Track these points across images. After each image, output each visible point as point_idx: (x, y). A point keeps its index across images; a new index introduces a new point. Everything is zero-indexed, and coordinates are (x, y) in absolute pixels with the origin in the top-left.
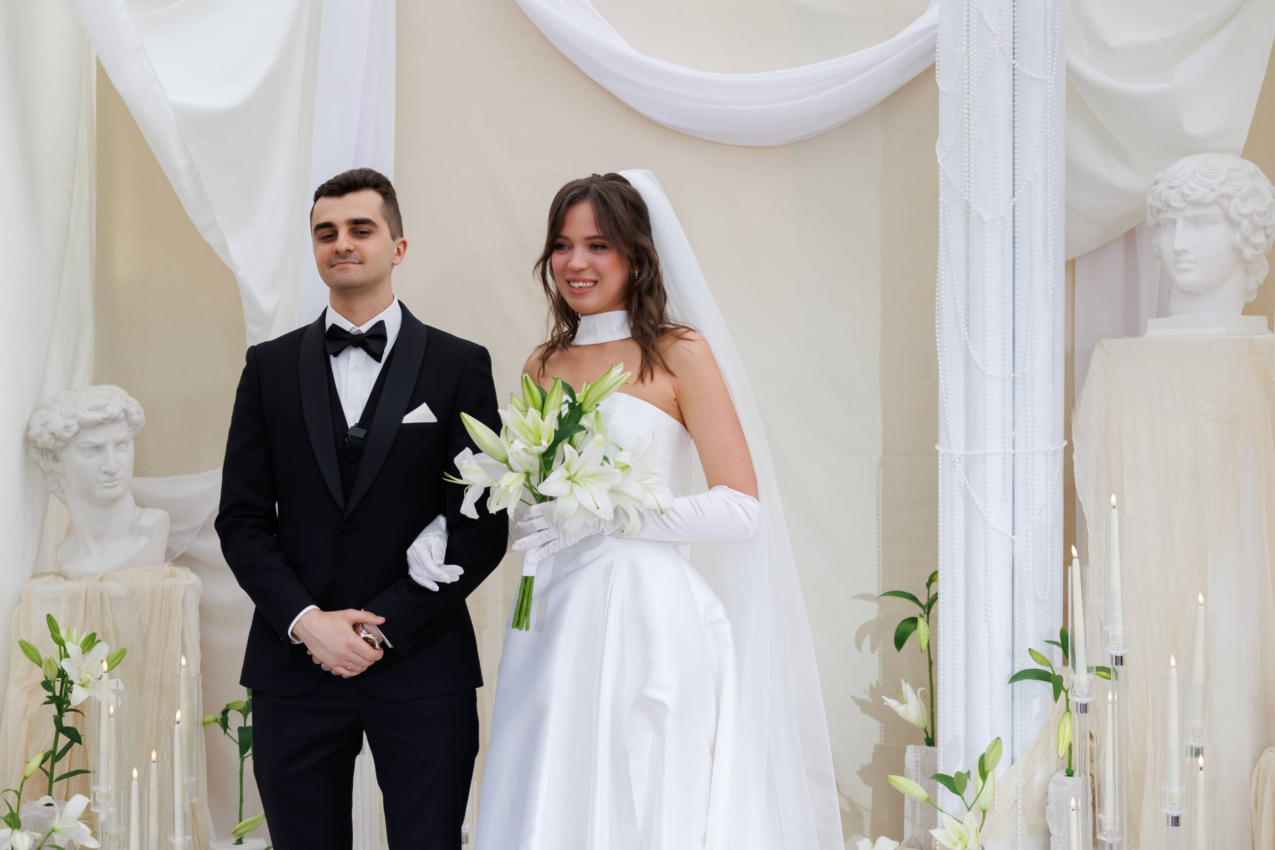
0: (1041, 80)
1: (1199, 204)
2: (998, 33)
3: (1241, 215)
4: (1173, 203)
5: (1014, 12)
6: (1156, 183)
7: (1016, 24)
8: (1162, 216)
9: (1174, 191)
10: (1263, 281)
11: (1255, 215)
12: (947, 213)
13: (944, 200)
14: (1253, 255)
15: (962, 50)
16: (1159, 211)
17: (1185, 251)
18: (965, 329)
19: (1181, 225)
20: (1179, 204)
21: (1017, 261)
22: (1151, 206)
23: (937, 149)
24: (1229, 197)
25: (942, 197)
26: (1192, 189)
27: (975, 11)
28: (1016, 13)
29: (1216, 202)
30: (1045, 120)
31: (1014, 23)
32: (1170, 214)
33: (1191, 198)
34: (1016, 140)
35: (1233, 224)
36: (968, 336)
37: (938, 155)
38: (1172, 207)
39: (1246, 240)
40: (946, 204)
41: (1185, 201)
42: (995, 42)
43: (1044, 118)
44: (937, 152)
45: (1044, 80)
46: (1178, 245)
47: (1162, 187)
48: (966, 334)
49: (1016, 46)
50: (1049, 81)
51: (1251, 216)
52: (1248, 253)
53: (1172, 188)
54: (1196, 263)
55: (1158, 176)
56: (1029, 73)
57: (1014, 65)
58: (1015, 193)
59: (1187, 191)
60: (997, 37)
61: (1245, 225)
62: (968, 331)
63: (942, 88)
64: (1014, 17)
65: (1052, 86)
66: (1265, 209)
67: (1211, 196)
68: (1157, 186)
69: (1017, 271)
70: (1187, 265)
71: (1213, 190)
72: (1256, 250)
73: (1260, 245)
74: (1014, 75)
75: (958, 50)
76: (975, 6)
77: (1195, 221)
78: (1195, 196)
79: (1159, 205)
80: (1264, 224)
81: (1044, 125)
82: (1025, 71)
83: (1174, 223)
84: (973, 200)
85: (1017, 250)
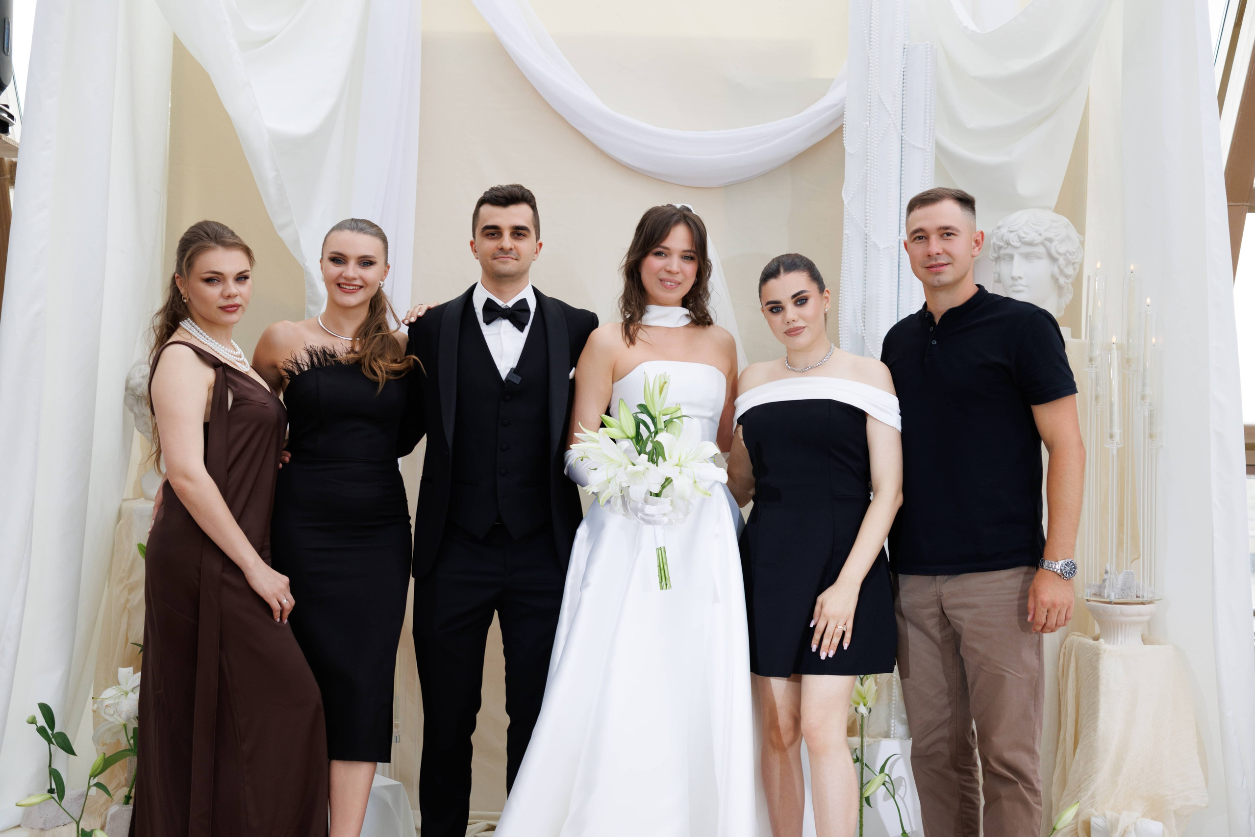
0: (921, 149)
1: (1031, 244)
2: (893, 113)
3: (1058, 253)
4: (1012, 243)
5: (903, 98)
6: (999, 228)
7: (904, 107)
8: (1002, 252)
9: (1013, 234)
10: (1069, 303)
11: (1068, 254)
12: (850, 242)
13: (848, 233)
14: (1066, 283)
15: (867, 123)
16: (1000, 248)
17: (1020, 278)
18: (862, 325)
19: (1017, 258)
20: (1016, 243)
21: (901, 279)
22: (994, 244)
23: (843, 195)
24: (1050, 240)
25: (847, 231)
26: (1026, 233)
27: (876, 96)
28: (904, 99)
29: (1042, 244)
30: (924, 178)
31: (903, 107)
32: (1009, 251)
33: (1026, 240)
34: (902, 191)
35: (1054, 260)
36: (864, 330)
37: (844, 199)
38: (1011, 245)
39: (1062, 272)
40: (849, 235)
41: (1021, 241)
42: (891, 120)
43: (923, 176)
44: (843, 197)
45: (924, 149)
46: (1015, 274)
47: (1004, 231)
48: (863, 328)
49: (904, 123)
50: (927, 150)
51: (1065, 254)
52: (1062, 280)
53: (1012, 232)
54: (1027, 287)
55: (1000, 223)
56: (913, 143)
57: (902, 136)
58: (901, 230)
59: (1023, 235)
60: (892, 116)
61: (1061, 261)
62: (864, 326)
63: (848, 151)
64: (903, 102)
65: (929, 154)
66: (1074, 250)
67: (1039, 239)
68: (999, 230)
69: (901, 287)
70: (1020, 288)
71: (1040, 234)
72: (1067, 279)
73: (1070, 276)
74: (902, 144)
75: (864, 123)
76: (877, 92)
77: (1027, 256)
78: (1028, 238)
79: (1002, 244)
80: (1073, 261)
81: (923, 181)
82: (910, 141)
83: (1011, 257)
84: (871, 233)
85: (901, 272)
